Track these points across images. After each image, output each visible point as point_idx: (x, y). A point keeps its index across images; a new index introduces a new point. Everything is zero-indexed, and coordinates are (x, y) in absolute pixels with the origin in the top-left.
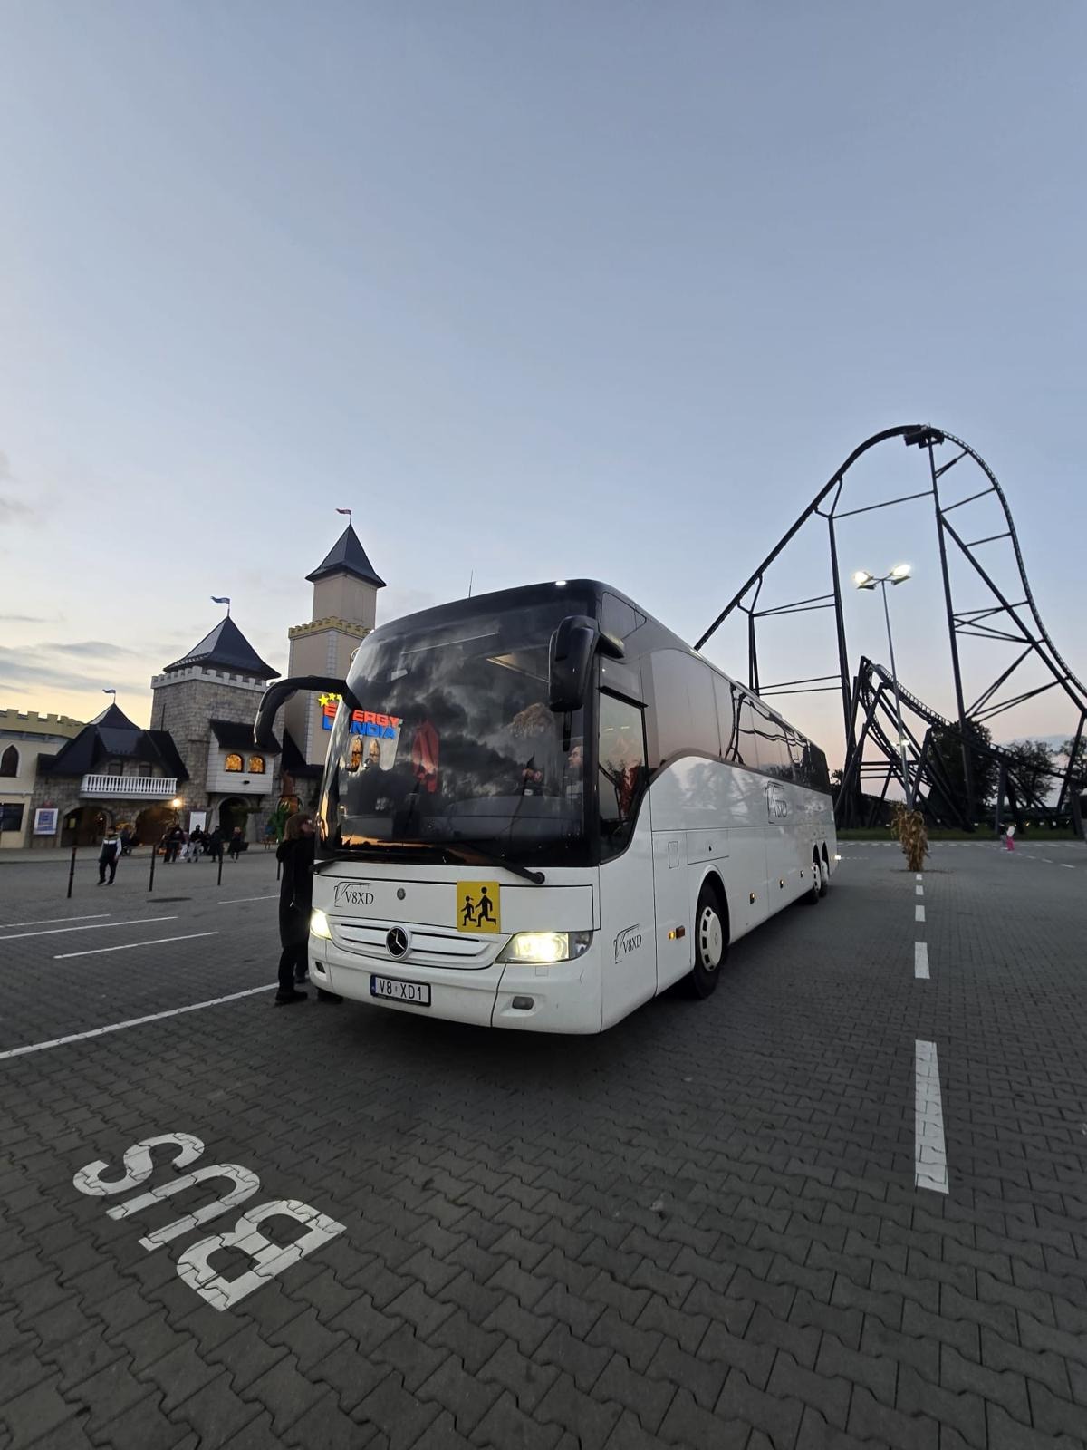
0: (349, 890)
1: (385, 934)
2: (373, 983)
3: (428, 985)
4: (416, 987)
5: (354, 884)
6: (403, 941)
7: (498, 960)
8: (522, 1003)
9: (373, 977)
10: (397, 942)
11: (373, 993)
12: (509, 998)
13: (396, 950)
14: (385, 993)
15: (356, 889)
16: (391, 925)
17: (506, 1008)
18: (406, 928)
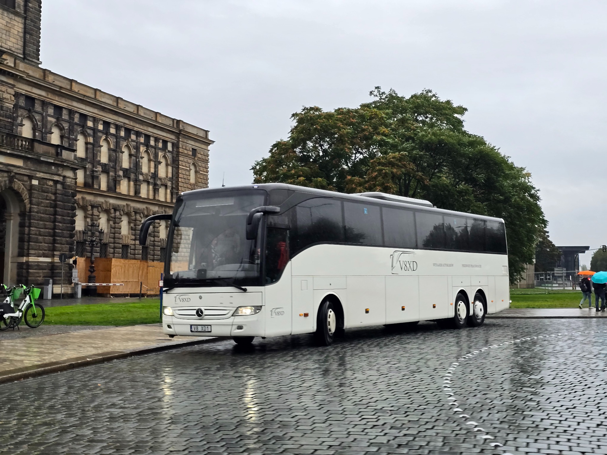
0: (180, 298)
1: (195, 311)
2: (191, 328)
3: (210, 325)
4: (206, 326)
5: (182, 295)
6: (202, 312)
7: (232, 316)
8: (240, 327)
9: (191, 326)
10: (199, 313)
11: (191, 331)
12: (236, 326)
13: (199, 315)
14: (196, 330)
15: (183, 297)
16: (197, 308)
17: (235, 330)
18: (203, 308)
